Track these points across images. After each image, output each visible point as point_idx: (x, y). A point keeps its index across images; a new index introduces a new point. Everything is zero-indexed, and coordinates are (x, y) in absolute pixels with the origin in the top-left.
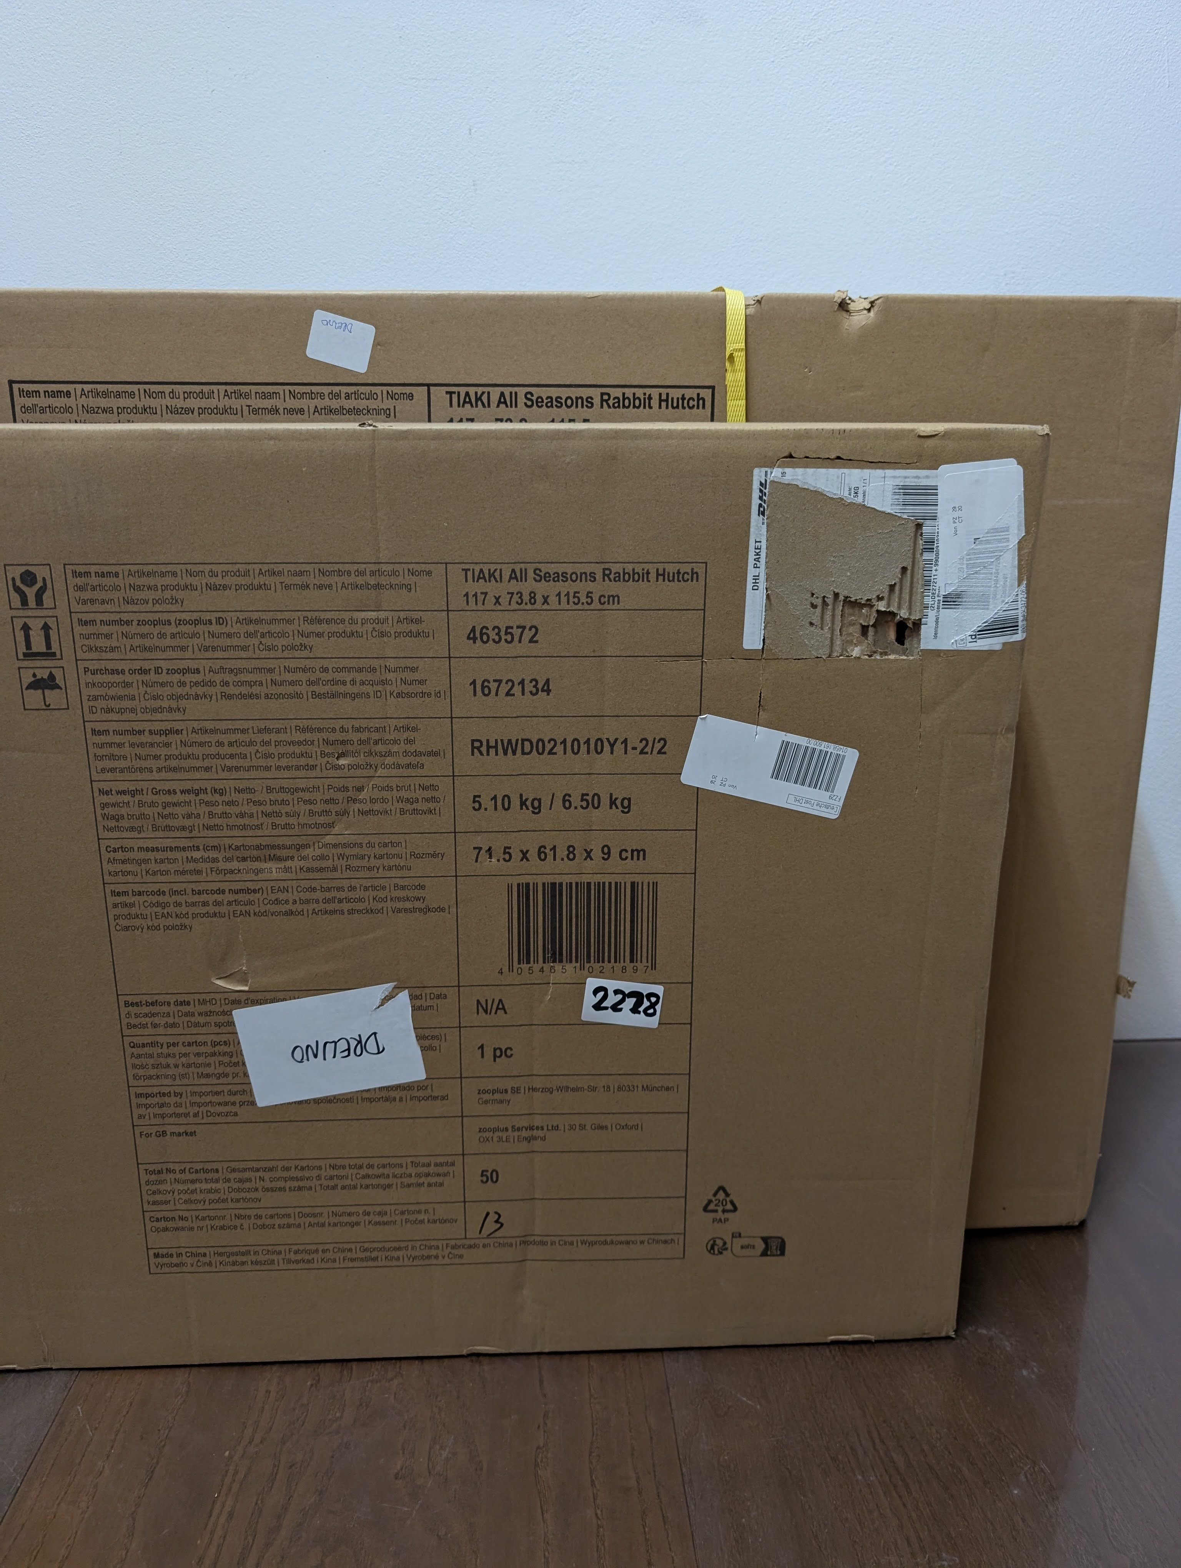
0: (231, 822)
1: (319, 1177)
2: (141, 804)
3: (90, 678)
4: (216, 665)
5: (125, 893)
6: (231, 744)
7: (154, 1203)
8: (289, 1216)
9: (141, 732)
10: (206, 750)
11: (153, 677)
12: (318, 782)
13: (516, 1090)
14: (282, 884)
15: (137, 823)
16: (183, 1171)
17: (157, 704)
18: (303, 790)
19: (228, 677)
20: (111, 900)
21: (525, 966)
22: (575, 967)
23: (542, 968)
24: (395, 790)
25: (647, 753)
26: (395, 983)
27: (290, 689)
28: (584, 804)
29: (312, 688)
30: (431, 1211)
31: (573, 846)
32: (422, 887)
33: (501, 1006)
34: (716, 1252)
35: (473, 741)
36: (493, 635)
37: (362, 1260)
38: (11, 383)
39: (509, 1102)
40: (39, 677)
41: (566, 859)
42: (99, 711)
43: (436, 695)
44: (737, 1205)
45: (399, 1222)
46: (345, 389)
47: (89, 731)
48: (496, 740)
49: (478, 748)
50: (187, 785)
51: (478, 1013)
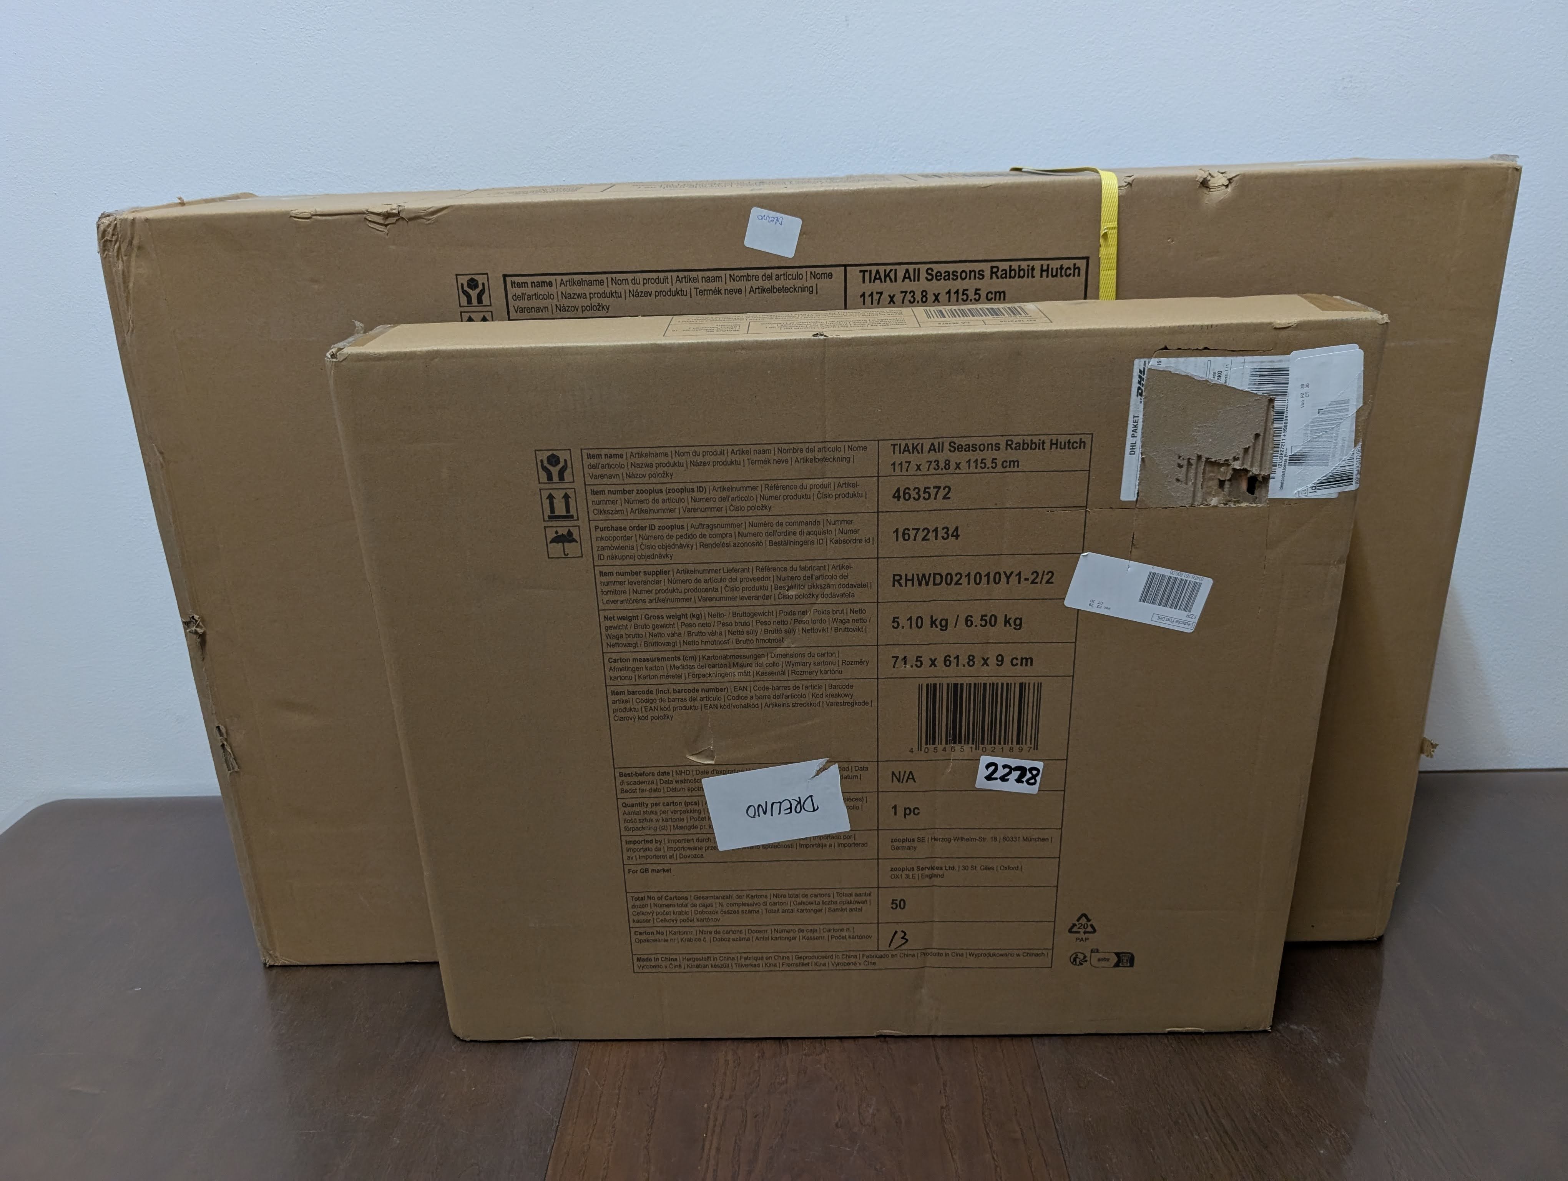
0: (705, 639)
1: (765, 904)
2: (636, 626)
3: (599, 534)
4: (696, 522)
5: (623, 693)
6: (706, 581)
7: (638, 921)
8: (741, 932)
9: (638, 573)
10: (687, 586)
11: (648, 532)
12: (772, 608)
13: (921, 840)
14: (742, 684)
15: (631, 641)
16: (660, 898)
17: (650, 552)
18: (760, 614)
19: (705, 531)
20: (612, 698)
21: (931, 747)
22: (972, 748)
23: (945, 748)
24: (831, 613)
25: (1037, 583)
26: (828, 759)
27: (753, 539)
28: (983, 623)
29: (770, 538)
30: (851, 929)
31: (973, 656)
32: (851, 687)
33: (911, 776)
34: (1078, 963)
35: (894, 576)
36: (913, 494)
37: (797, 965)
38: (505, 276)
39: (915, 849)
40: (560, 534)
41: (966, 665)
42: (606, 558)
43: (866, 541)
44: (1096, 928)
45: (826, 937)
46: (776, 272)
47: (597, 573)
48: (913, 575)
49: (898, 581)
50: (672, 612)
51: (892, 782)
